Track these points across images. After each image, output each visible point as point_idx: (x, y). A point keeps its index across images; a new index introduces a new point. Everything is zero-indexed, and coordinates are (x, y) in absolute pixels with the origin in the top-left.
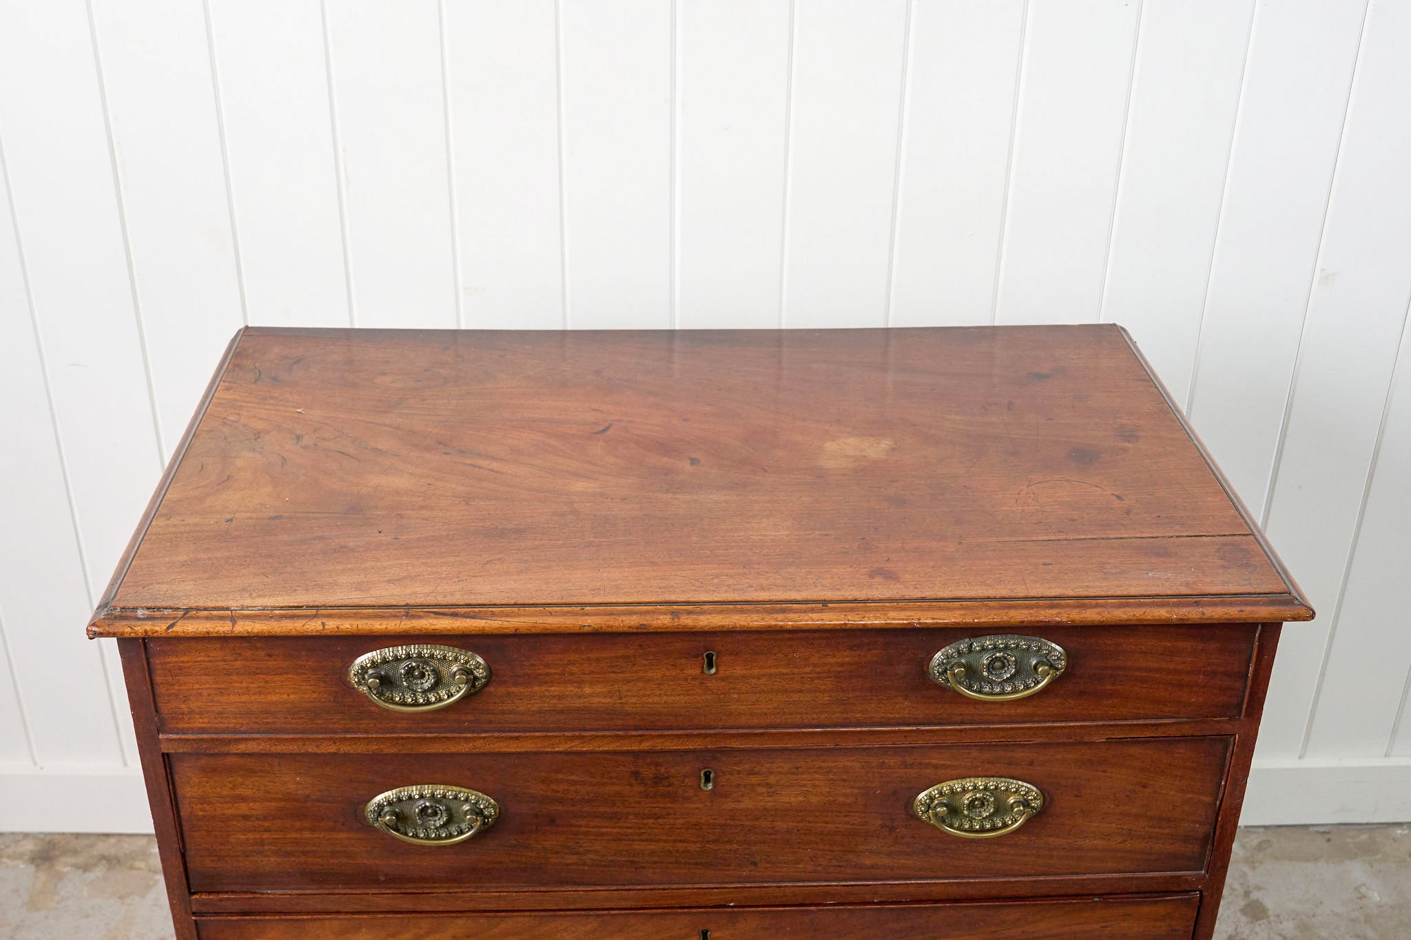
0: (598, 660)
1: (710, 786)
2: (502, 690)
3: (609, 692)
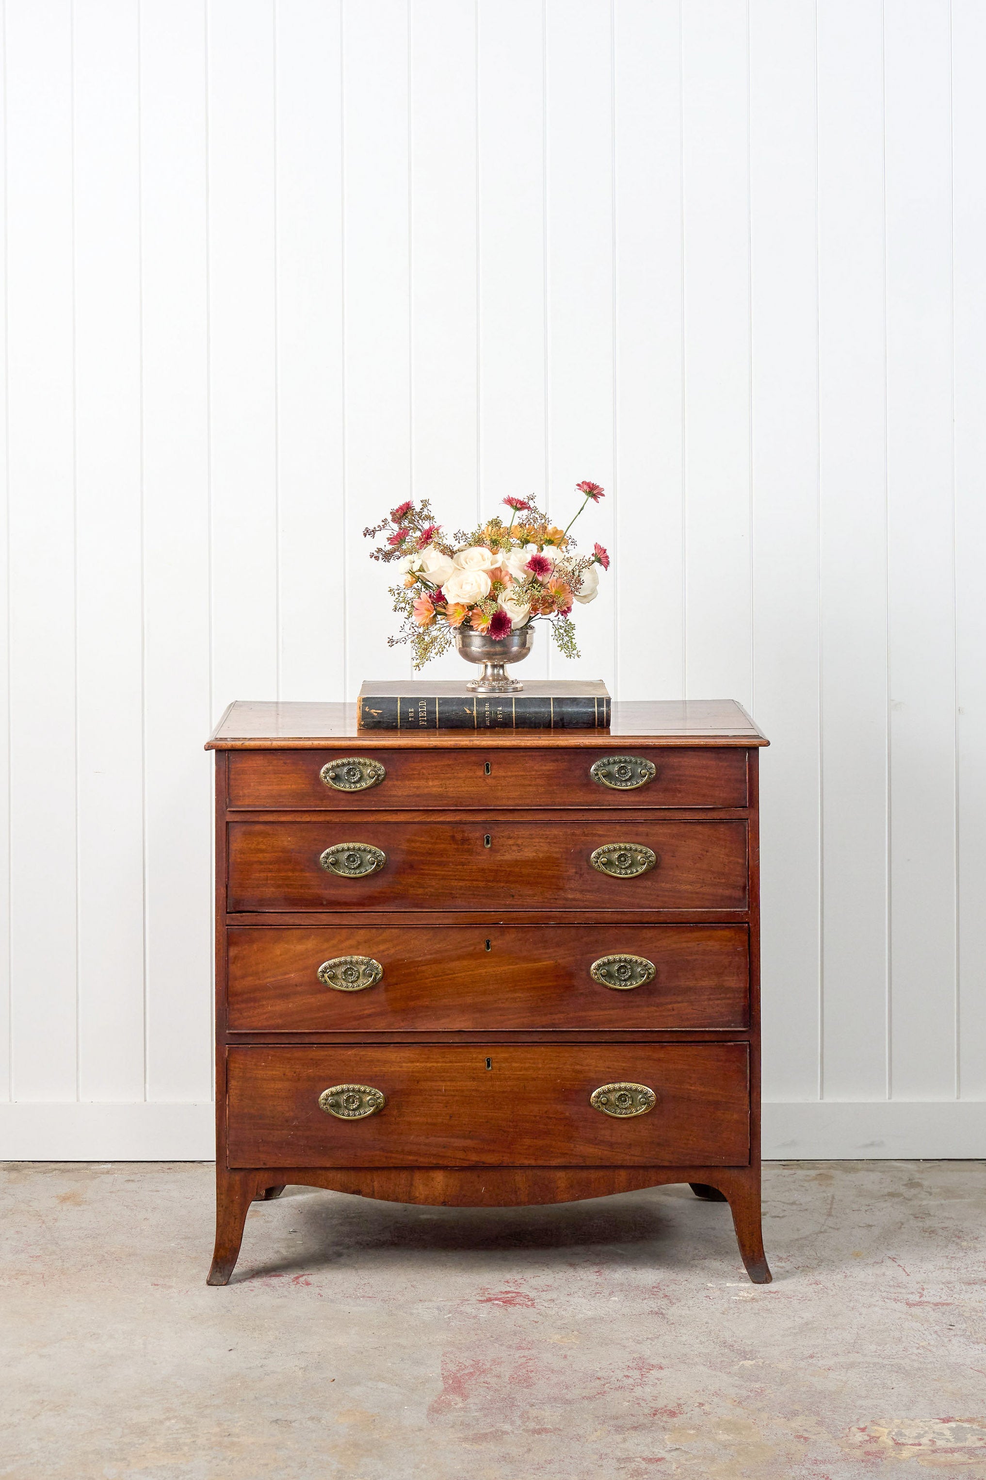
0: (436, 767)
1: (490, 846)
2: (390, 783)
3: (441, 784)
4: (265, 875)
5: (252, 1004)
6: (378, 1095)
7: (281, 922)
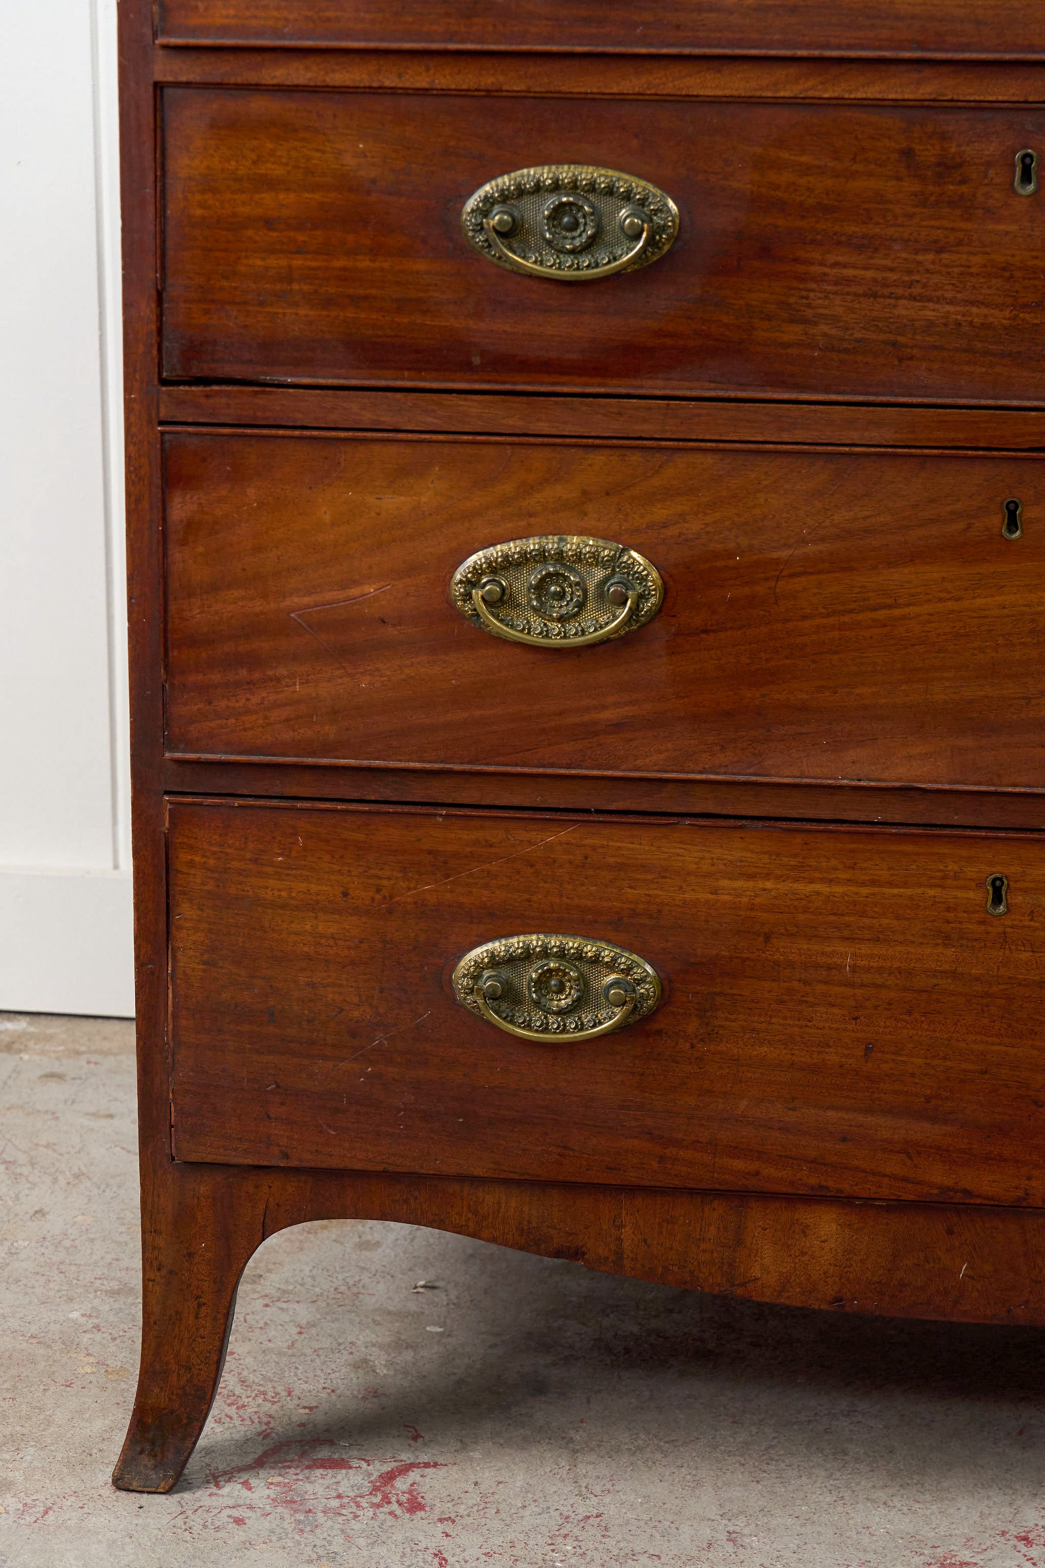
1: (1031, 188)
4: (284, 262)
5: (243, 673)
6: (637, 973)
7: (333, 418)
